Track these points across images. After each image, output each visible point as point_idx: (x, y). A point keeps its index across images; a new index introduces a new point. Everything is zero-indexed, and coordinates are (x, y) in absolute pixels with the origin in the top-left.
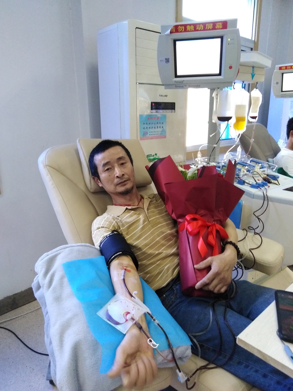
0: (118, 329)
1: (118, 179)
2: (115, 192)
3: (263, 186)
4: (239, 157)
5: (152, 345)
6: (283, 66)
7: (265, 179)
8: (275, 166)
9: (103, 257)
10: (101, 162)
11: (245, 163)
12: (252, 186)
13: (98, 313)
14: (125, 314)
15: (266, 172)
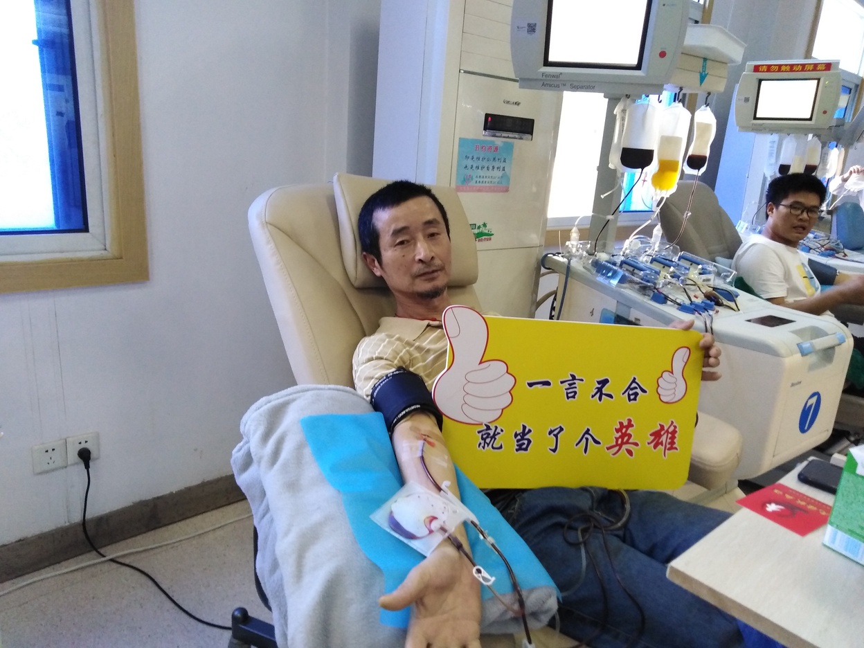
0: (415, 548)
1: (420, 265)
2: (411, 291)
3: (705, 310)
4: (657, 249)
5: (481, 580)
6: (763, 65)
7: (708, 296)
8: (732, 273)
9: (380, 415)
10: (390, 227)
11: (669, 260)
12: (682, 308)
13: (372, 517)
14: (428, 521)
15: (711, 283)
